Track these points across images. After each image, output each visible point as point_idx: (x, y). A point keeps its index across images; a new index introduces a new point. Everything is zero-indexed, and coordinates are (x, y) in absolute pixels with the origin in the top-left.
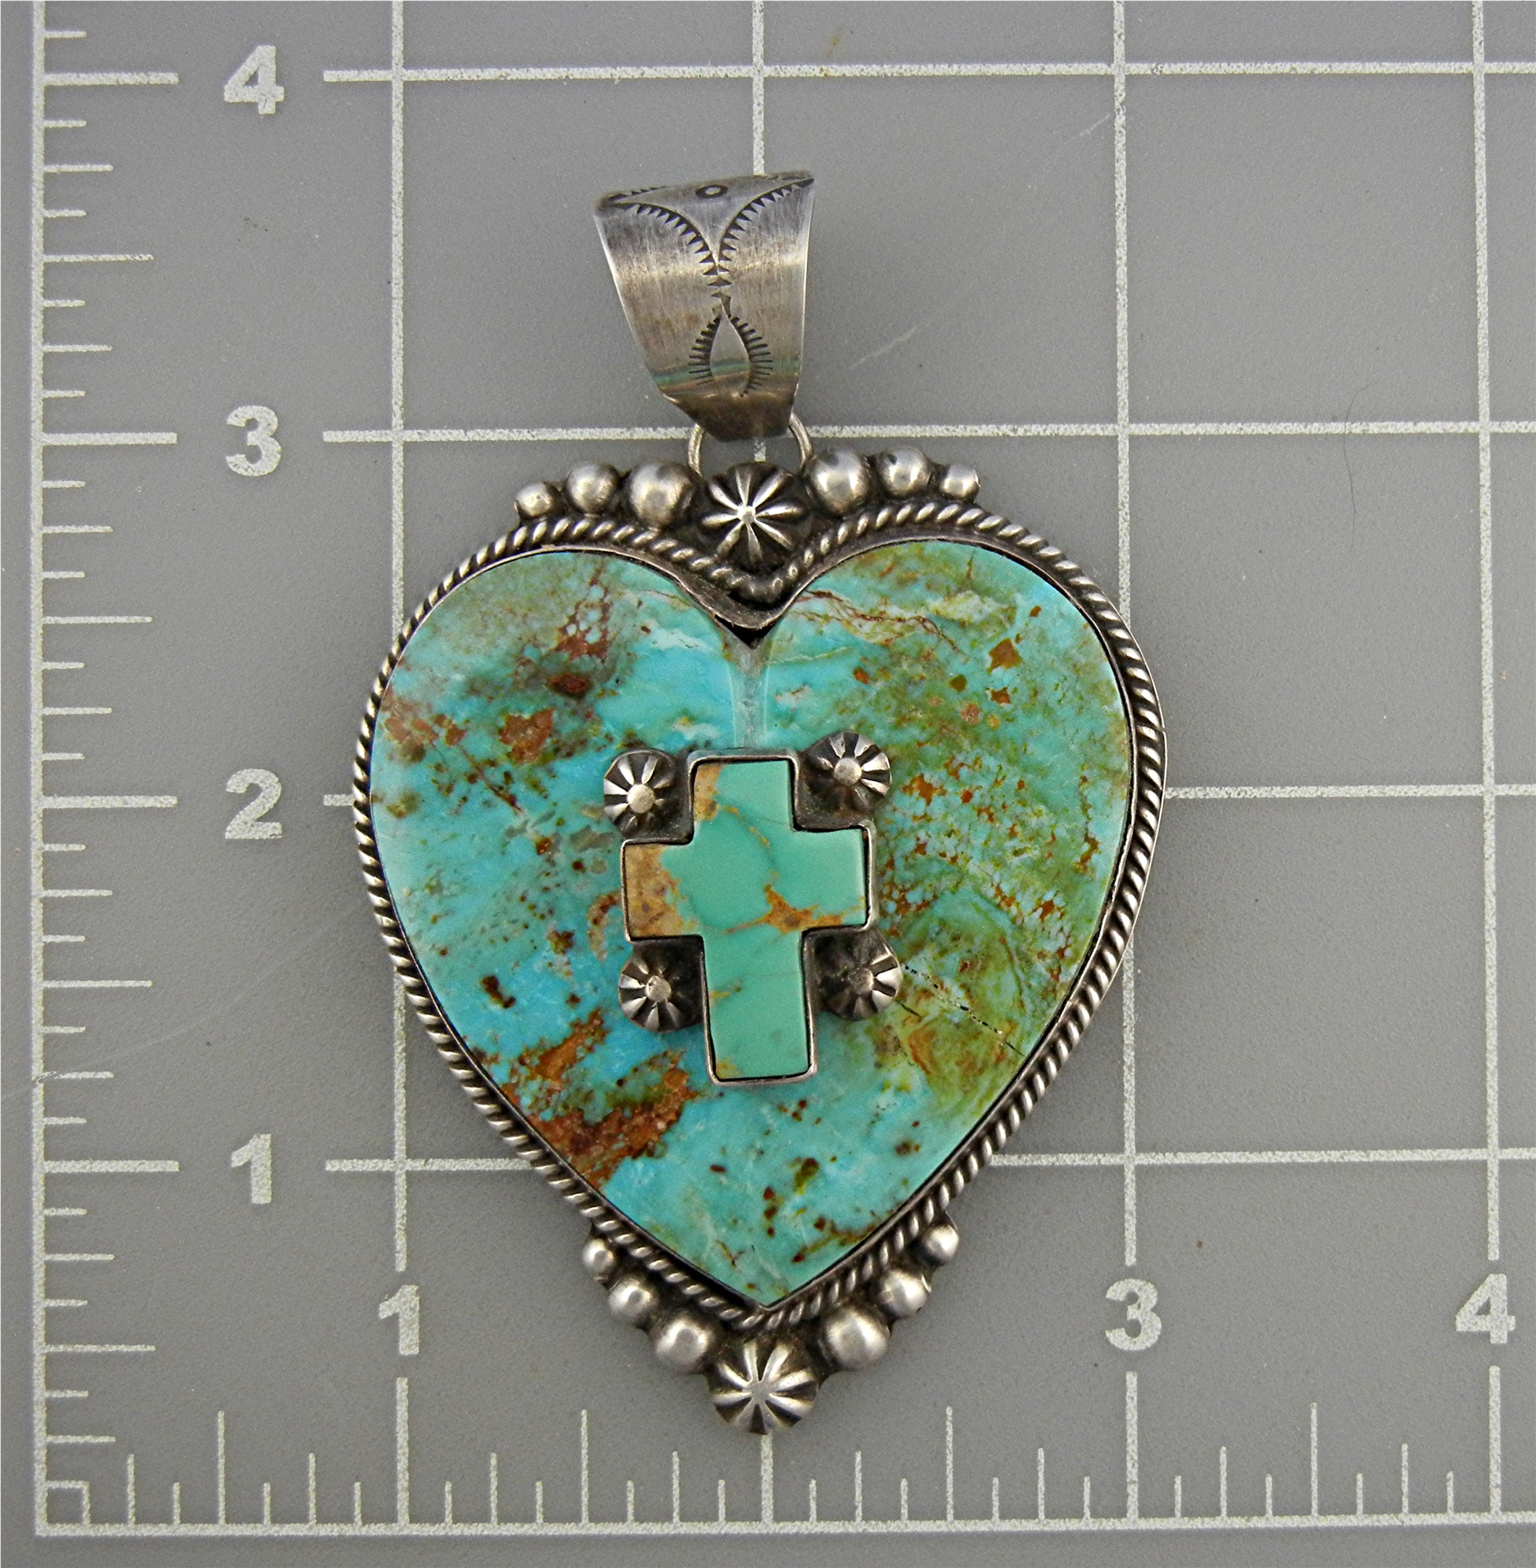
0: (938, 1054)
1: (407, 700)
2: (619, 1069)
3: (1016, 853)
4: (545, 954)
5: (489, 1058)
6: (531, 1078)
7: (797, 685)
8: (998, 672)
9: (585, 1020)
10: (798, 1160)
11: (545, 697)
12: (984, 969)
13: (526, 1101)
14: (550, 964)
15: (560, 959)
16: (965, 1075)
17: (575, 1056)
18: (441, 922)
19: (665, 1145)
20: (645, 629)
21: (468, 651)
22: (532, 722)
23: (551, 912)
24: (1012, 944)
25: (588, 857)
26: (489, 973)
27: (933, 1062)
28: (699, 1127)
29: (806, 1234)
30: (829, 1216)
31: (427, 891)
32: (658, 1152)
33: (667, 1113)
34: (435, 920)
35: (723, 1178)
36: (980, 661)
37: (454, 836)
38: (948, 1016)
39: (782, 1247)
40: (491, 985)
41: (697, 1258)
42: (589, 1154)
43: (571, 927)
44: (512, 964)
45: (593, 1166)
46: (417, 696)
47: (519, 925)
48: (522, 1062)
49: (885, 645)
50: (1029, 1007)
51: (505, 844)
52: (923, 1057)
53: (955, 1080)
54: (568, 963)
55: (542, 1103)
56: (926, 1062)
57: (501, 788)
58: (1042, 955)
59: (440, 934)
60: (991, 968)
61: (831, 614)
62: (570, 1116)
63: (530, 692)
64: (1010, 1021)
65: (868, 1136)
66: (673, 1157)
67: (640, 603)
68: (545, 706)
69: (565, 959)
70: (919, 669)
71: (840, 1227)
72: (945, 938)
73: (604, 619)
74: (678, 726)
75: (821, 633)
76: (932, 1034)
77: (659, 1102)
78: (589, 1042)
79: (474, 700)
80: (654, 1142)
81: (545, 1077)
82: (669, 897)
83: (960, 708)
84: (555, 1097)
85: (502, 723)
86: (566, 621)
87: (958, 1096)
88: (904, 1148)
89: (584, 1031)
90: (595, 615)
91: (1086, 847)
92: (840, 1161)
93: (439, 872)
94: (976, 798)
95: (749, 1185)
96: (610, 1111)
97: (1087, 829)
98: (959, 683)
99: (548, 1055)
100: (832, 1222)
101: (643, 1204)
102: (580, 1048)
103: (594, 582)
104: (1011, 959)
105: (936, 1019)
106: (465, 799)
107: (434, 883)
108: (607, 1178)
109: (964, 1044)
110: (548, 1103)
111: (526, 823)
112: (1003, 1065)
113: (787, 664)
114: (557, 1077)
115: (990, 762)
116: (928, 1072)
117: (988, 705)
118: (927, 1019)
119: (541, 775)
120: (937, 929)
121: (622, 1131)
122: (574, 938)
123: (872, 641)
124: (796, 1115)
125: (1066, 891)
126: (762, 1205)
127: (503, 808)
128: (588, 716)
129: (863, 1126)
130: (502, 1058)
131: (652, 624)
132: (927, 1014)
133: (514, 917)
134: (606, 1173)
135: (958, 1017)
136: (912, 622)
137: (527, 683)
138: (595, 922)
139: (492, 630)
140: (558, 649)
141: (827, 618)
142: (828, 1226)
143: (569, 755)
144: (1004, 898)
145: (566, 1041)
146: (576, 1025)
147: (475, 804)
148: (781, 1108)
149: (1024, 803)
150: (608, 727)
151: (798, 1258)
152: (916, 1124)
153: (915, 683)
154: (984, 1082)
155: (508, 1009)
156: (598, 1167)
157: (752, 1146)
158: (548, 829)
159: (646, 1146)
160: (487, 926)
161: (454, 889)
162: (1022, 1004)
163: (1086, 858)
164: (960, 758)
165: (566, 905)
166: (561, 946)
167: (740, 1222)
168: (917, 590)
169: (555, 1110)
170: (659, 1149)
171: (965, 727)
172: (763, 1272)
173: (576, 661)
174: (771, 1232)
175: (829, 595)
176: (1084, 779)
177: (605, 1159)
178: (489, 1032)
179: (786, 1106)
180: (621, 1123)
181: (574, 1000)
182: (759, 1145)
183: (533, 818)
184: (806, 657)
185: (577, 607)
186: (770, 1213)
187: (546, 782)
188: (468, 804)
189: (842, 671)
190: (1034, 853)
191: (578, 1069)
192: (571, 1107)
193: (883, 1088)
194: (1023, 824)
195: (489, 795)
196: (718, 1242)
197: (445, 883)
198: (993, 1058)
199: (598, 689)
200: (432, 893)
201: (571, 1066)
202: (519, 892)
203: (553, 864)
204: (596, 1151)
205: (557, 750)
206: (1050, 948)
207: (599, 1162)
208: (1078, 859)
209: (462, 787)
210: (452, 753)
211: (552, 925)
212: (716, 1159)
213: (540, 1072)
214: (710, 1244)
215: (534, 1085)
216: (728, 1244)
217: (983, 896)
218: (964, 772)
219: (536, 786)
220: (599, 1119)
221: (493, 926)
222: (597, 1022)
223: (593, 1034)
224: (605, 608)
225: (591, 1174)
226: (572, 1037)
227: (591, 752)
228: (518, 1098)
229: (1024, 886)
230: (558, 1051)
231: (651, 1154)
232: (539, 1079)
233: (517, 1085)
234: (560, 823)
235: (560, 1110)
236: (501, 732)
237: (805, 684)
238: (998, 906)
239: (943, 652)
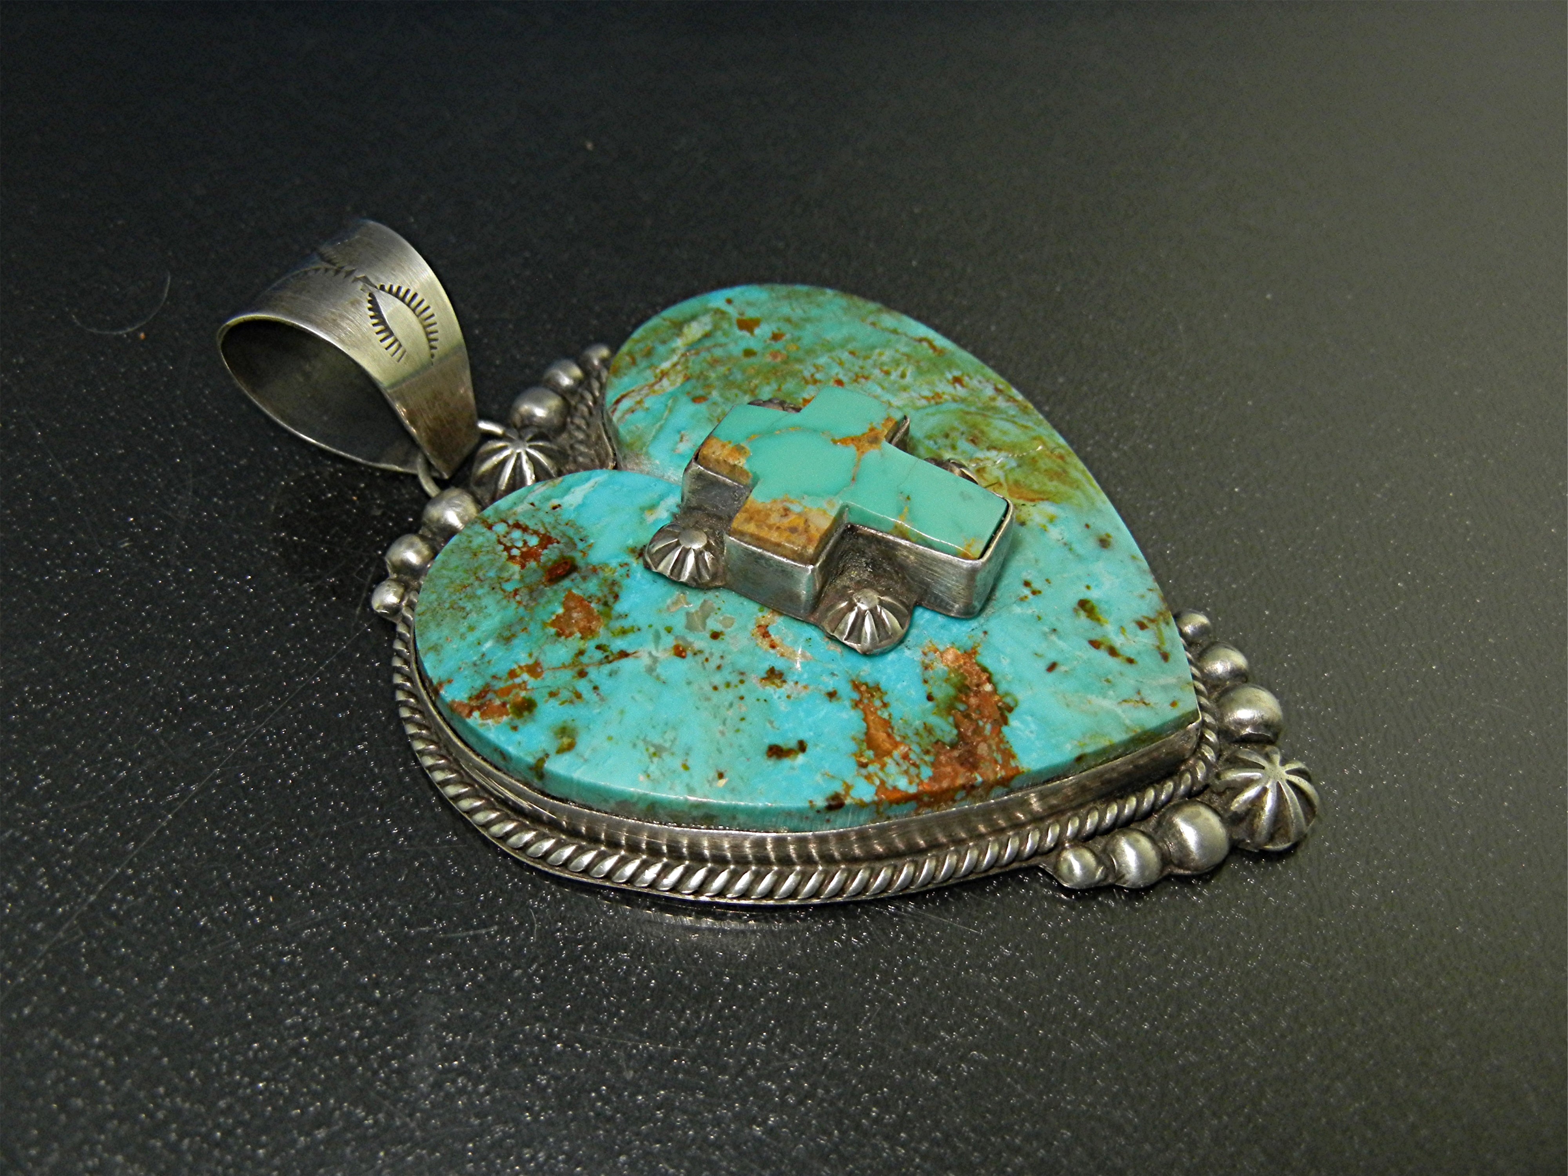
0: (1036, 486)
1: (475, 693)
2: (917, 693)
3: (903, 376)
4: (776, 697)
5: (843, 793)
6: (883, 766)
7: (678, 437)
8: (757, 331)
9: (856, 696)
10: (1075, 611)
11: (555, 592)
12: (982, 432)
13: (902, 783)
14: (789, 697)
15: (787, 688)
16: (1064, 483)
17: (884, 720)
18: (690, 763)
19: (1007, 694)
20: (554, 508)
21: (471, 628)
22: (568, 610)
23: (742, 674)
24: (973, 409)
25: (713, 624)
26: (765, 748)
27: (1040, 493)
28: (1005, 662)
29: (1146, 639)
30: (1138, 617)
31: (655, 760)
32: (1012, 704)
33: (979, 677)
34: (686, 767)
35: (1062, 668)
36: (742, 337)
37: (622, 712)
38: (1007, 467)
39: (1149, 661)
40: (776, 752)
41: (1128, 729)
42: (982, 757)
43: (766, 666)
44: (768, 726)
45: (996, 762)
46: (479, 683)
47: (737, 703)
48: (864, 766)
49: (687, 379)
50: (1030, 424)
51: (658, 678)
52: (1032, 496)
53: (1063, 488)
54: (797, 683)
55: (913, 770)
56: (1037, 496)
57: (607, 657)
58: (993, 399)
59: (701, 771)
60: (985, 429)
61: (638, 398)
62: (937, 755)
63: (543, 600)
64: (1035, 438)
65: (1079, 558)
66: (1022, 694)
67: (532, 504)
68: (562, 595)
69: (792, 683)
70: (722, 370)
71: (1152, 615)
72: (941, 441)
73: (525, 529)
74: (650, 518)
75: (648, 409)
76: (1017, 483)
77: (966, 678)
78: (877, 703)
79: (516, 642)
80: (1000, 701)
81: (889, 753)
82: (796, 508)
83: (768, 359)
84: (912, 756)
85: (553, 630)
86: (505, 553)
87: (1078, 493)
88: (1104, 543)
89: (866, 701)
90: (517, 534)
91: (925, 344)
92: (1092, 585)
93: (644, 740)
94: (845, 379)
95: (1078, 653)
96: (951, 719)
97: (911, 338)
98: (749, 353)
99: (869, 741)
100: (1145, 617)
101: (1054, 741)
102: (879, 713)
103: (490, 527)
104: (984, 415)
105: (1006, 476)
106: (596, 688)
107: (652, 750)
108: (1013, 757)
109: (1038, 470)
110: (914, 765)
111: (650, 654)
112: (1068, 459)
113: (655, 437)
114: (896, 745)
115: (822, 360)
116: (1047, 499)
117: (778, 346)
118: (1002, 480)
119: (617, 625)
120: (932, 442)
121: (976, 720)
122: (777, 669)
123: (678, 384)
124: (1034, 593)
125: (950, 366)
126: (1102, 655)
127: (625, 663)
128: (594, 570)
129: (1070, 556)
130: (849, 781)
131: (555, 502)
132: (997, 478)
133: (727, 704)
134: (1009, 755)
135: (1013, 464)
136: (683, 360)
137: (532, 598)
138: (773, 646)
139: (469, 606)
140: (523, 566)
141: (640, 402)
142: (1145, 622)
143: (616, 597)
144: (933, 398)
145: (865, 720)
146: (856, 705)
147: (606, 685)
148: (1023, 599)
149: (866, 358)
150: (614, 563)
151: (1165, 657)
152: (1087, 526)
153: (731, 374)
154: (1074, 474)
155: (808, 750)
156: (999, 757)
157: (1045, 634)
158: (669, 641)
159: (1000, 708)
160: (721, 728)
161: (670, 735)
162: (1026, 427)
163: (934, 348)
164: (807, 374)
165: (743, 662)
166: (778, 681)
167: (1110, 677)
168: (661, 349)
169: (925, 762)
170: (1008, 700)
171: (785, 362)
172: (1165, 688)
173: (543, 559)
174: (1130, 661)
175: (623, 397)
176: (873, 324)
177: (994, 748)
178: (818, 778)
179: (1022, 595)
180: (967, 716)
181: (832, 695)
182: (1046, 629)
183: (651, 647)
184: (658, 424)
185: (500, 542)
186: (1113, 652)
187: (626, 623)
188: (603, 689)
189: (687, 409)
190: (910, 371)
191: (897, 723)
192: (929, 748)
193: (1044, 530)
194: (882, 364)
195: (606, 668)
196: (1120, 703)
197: (657, 740)
198: (1059, 461)
199: (577, 555)
200: (660, 757)
201: (892, 728)
202: (708, 689)
203: (701, 652)
204: (982, 749)
205: (606, 604)
206: (989, 391)
207: (995, 754)
208: (931, 351)
209: (582, 686)
210: (549, 679)
211: (753, 680)
212: (1043, 665)
213: (881, 754)
214: (1119, 711)
215: (891, 767)
216: (1126, 697)
217: (924, 408)
218: (818, 376)
219: (624, 632)
220: (955, 732)
221: (724, 723)
222: (863, 688)
223: (872, 696)
224: (517, 526)
225: (1003, 767)
226: (865, 714)
227: (626, 582)
228: (895, 788)
229: (931, 384)
230: (873, 731)
231: (1010, 710)
232: (887, 760)
233: (883, 782)
234: (669, 630)
235: (927, 758)
236: (559, 635)
237: (679, 432)
238: (937, 404)
239: (718, 352)
